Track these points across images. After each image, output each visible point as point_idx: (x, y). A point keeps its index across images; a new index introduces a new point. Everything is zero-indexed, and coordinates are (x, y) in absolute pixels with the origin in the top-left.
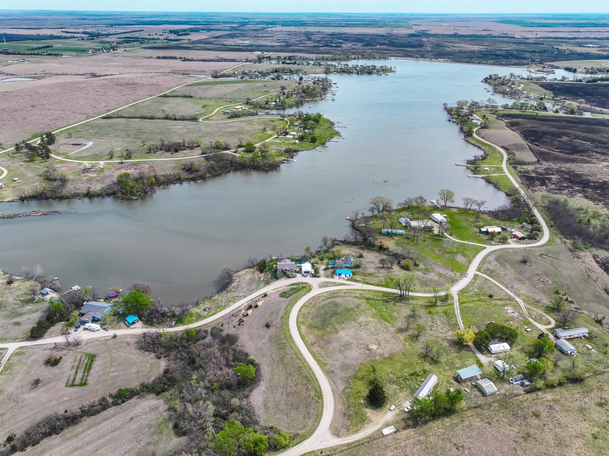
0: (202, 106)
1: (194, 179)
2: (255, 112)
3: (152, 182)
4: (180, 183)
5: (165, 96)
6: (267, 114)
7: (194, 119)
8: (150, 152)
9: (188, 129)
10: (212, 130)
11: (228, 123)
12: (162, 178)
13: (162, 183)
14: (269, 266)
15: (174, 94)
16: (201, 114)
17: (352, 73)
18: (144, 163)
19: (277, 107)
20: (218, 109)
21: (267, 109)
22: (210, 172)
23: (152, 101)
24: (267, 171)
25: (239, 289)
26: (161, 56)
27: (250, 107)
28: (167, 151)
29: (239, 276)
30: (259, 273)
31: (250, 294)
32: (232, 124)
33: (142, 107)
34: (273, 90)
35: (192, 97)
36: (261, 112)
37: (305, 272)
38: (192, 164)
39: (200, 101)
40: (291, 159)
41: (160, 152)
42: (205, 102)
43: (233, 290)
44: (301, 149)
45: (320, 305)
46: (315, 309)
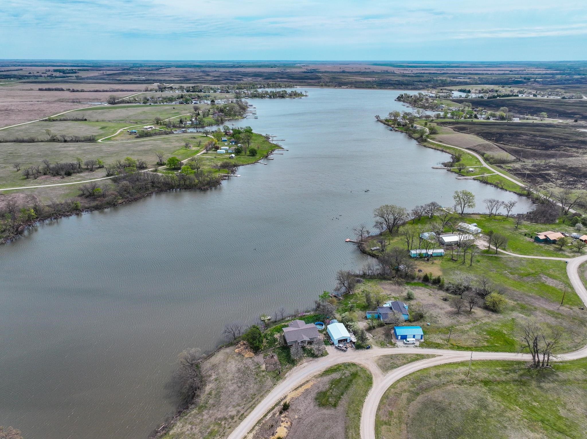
0: (100, 127)
1: (99, 208)
2: (169, 130)
3: (30, 216)
4: (77, 214)
5: (50, 120)
6: (184, 132)
7: (91, 140)
8: (27, 178)
9: (85, 150)
10: (117, 149)
11: (137, 142)
12: (47, 209)
13: (49, 216)
14: (265, 336)
15: (62, 118)
16: (101, 136)
17: (264, 97)
18: (17, 192)
19: (193, 126)
20: (122, 130)
21: (183, 128)
22: (123, 197)
23: (32, 124)
24: (205, 190)
25: (223, 397)
26: (44, 88)
27: (161, 127)
28: (54, 176)
29: (214, 367)
30: (252, 354)
31: (252, 408)
32: (142, 143)
33: (18, 131)
34: (184, 112)
35: (86, 120)
36: (176, 131)
37: (340, 341)
38: (93, 188)
39: (97, 123)
40: (232, 175)
41: (43, 177)
42: (103, 124)
43: (211, 401)
44: (241, 163)
45: (410, 414)
46: (407, 427)
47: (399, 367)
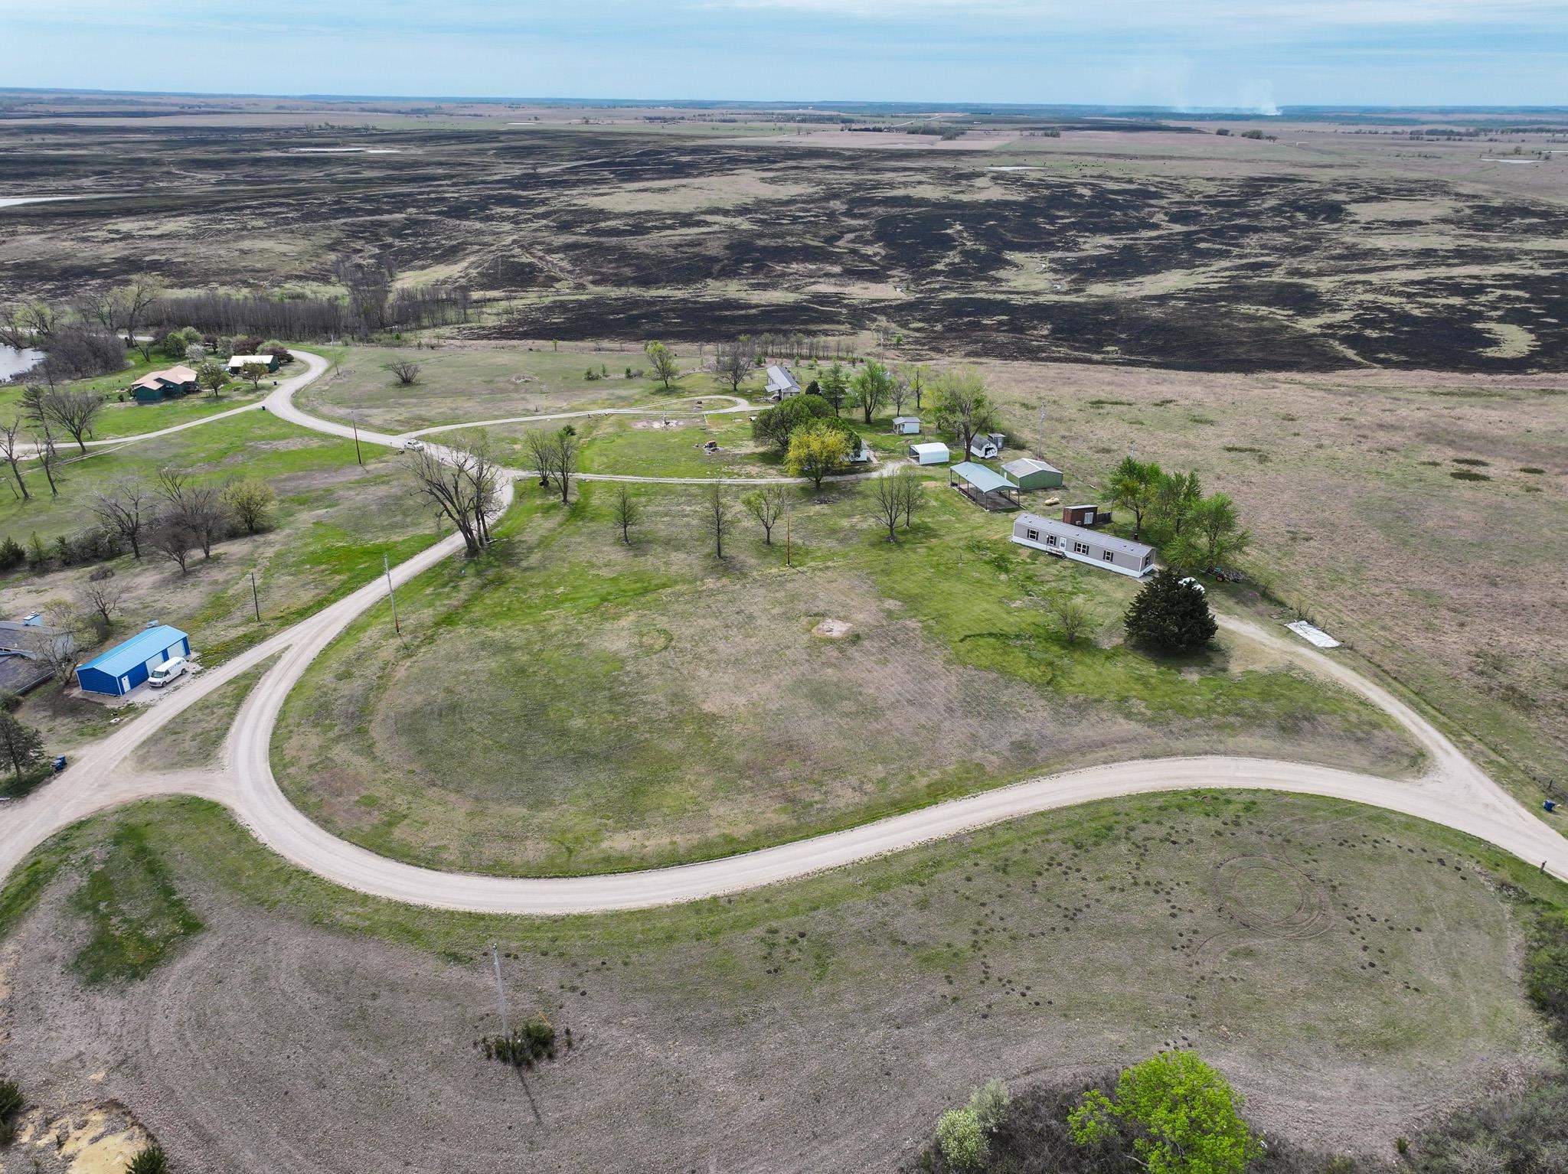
45: (408, 767)
46: (443, 787)
47: (227, 729)
